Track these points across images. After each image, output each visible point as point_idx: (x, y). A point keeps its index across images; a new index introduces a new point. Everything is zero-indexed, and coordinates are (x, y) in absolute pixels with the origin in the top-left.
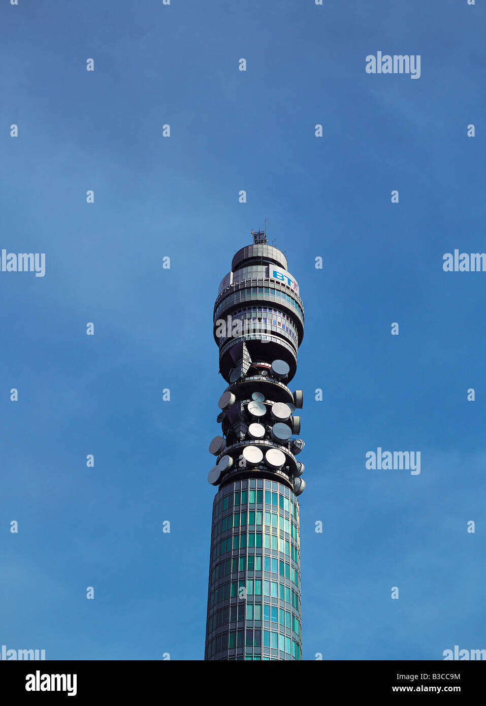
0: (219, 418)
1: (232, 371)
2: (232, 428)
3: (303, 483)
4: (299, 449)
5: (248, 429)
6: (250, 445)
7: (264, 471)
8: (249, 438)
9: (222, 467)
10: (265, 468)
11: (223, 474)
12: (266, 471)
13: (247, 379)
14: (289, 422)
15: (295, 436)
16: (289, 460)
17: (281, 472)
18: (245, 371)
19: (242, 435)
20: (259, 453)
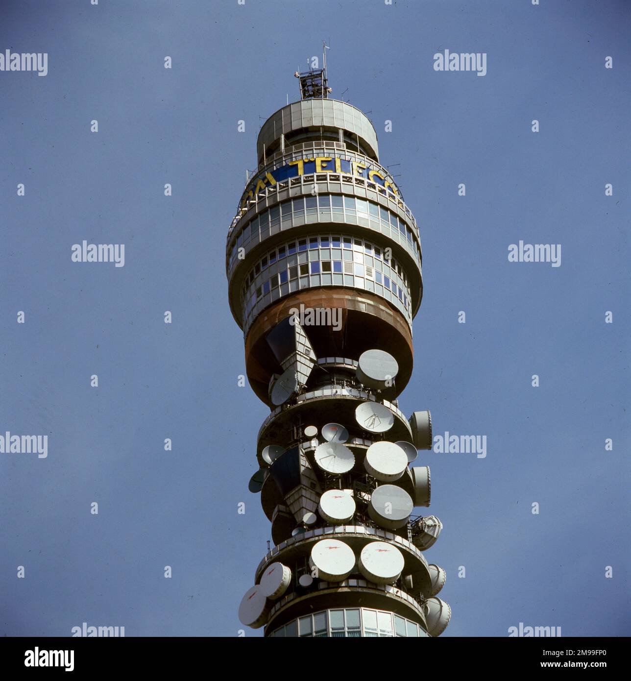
0: (255, 484)
1: (275, 379)
2: (284, 503)
3: (446, 610)
4: (432, 537)
5: (318, 503)
6: (325, 536)
7: (360, 590)
8: (323, 522)
9: (269, 588)
10: (362, 583)
11: (270, 603)
12: (365, 590)
13: (309, 395)
14: (404, 481)
15: (421, 510)
16: (412, 564)
17: (396, 590)
18: (303, 379)
19: (308, 517)
20: (347, 551)
